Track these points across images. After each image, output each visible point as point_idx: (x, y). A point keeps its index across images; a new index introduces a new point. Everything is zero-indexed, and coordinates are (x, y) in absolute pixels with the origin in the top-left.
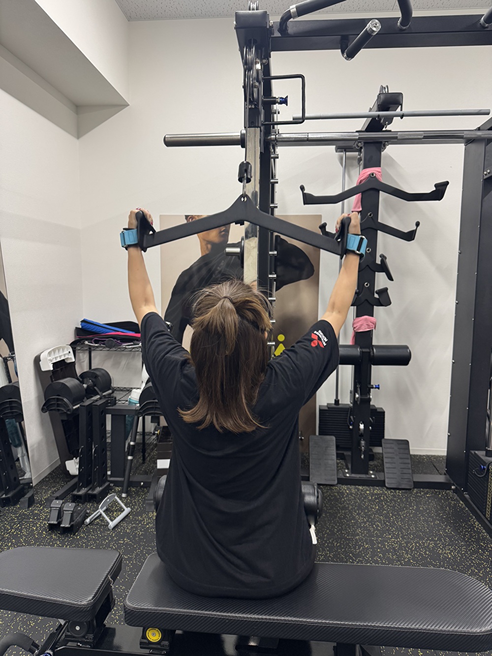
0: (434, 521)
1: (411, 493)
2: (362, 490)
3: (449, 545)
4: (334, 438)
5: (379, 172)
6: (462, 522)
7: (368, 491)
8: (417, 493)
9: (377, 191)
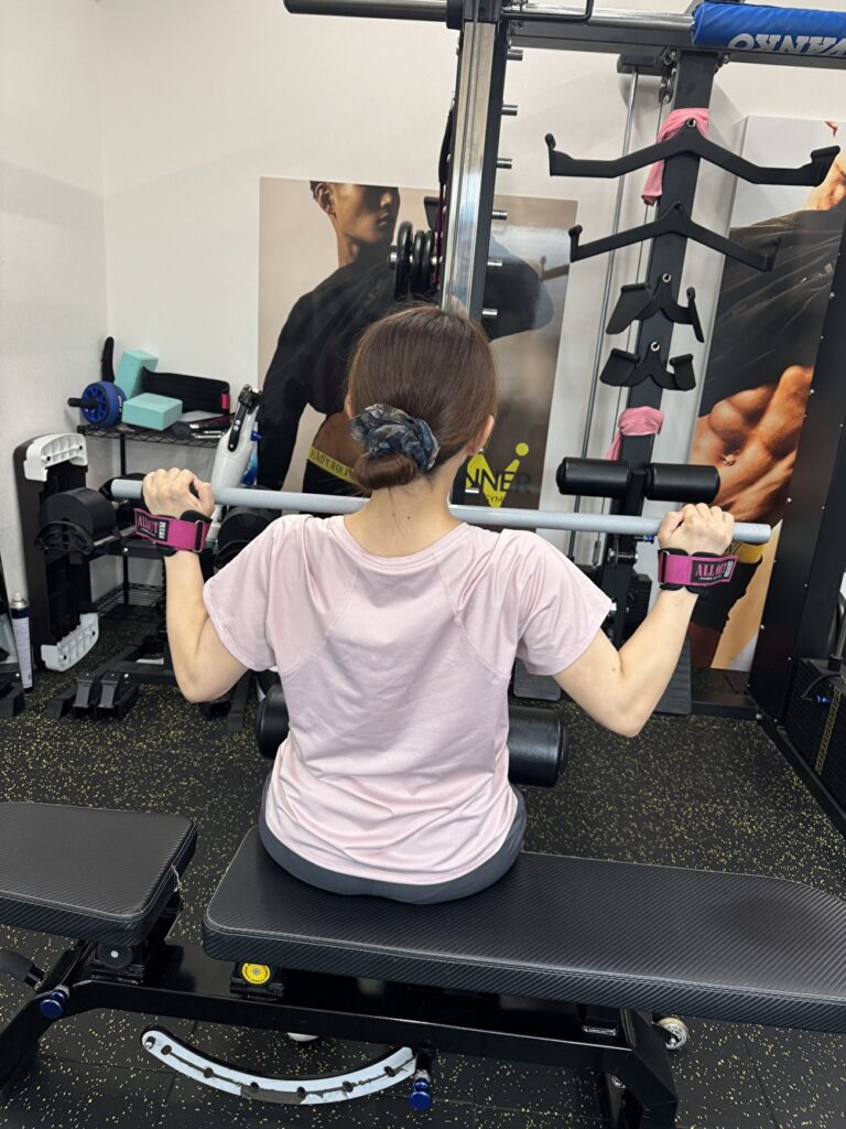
0: (724, 771)
1: (687, 722)
3: (749, 813)
5: (705, 119)
6: (770, 776)
8: (696, 722)
9: (696, 158)
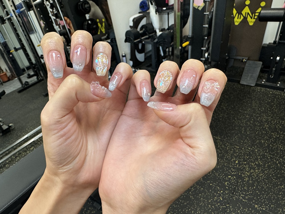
2: (268, 91)
4: (261, 63)
7: (271, 91)
